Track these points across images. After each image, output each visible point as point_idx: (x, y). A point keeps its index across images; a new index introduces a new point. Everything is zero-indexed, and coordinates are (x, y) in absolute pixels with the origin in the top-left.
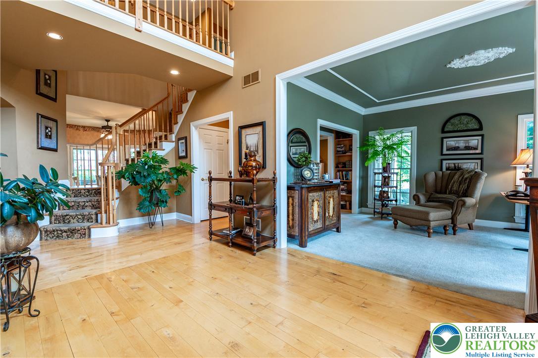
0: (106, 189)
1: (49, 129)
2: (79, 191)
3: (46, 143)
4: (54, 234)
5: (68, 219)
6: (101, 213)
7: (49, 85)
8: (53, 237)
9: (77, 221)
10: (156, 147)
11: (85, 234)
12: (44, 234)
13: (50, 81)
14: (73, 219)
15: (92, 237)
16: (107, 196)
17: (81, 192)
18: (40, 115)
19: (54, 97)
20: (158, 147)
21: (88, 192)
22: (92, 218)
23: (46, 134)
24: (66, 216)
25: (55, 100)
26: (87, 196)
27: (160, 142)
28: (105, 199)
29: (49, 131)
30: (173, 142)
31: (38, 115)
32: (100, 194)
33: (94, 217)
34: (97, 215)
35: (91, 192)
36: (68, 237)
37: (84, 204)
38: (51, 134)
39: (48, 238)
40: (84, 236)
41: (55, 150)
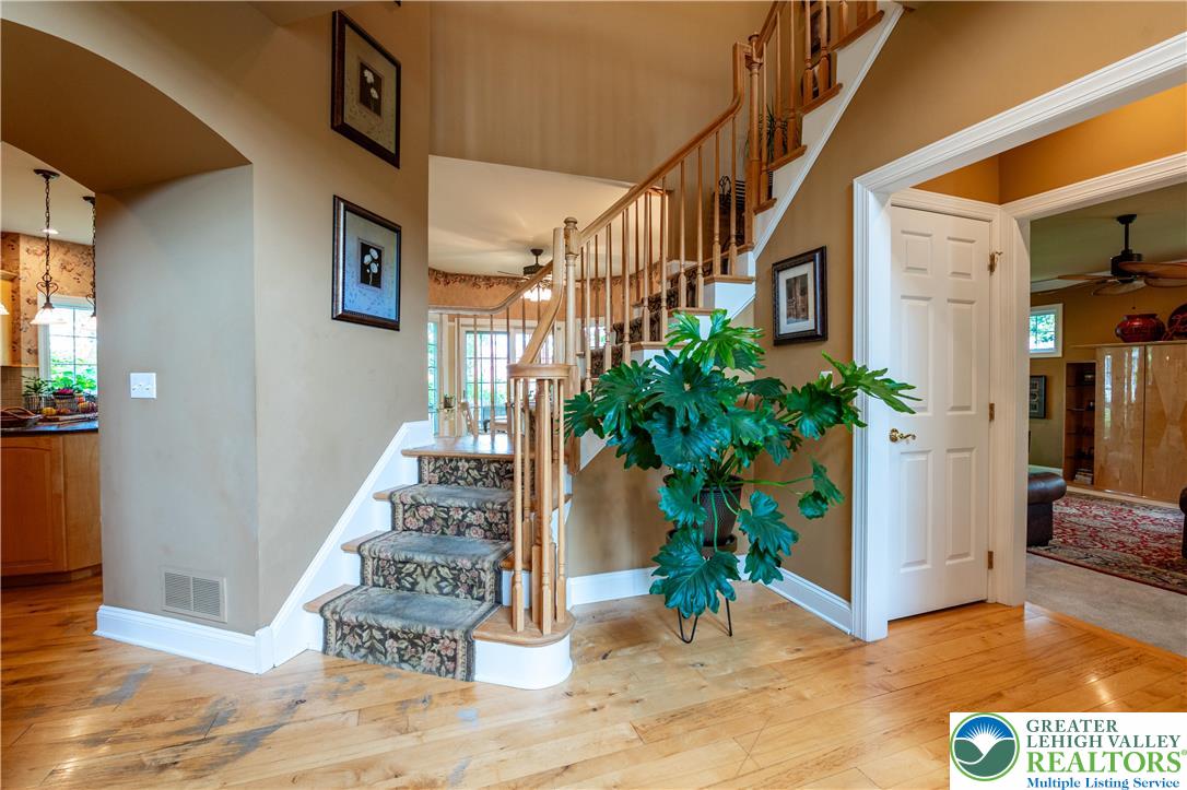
0: (533, 462)
1: (374, 254)
2: (453, 464)
3: (362, 299)
4: (361, 637)
5: (410, 575)
6: (512, 567)
7: (376, 107)
8: (358, 647)
9: (437, 585)
10: (692, 303)
11: (453, 659)
12: (333, 631)
13: (379, 94)
14: (426, 578)
15: (476, 677)
16: (533, 486)
17: (457, 469)
18: (343, 201)
19: (393, 151)
20: (701, 304)
21: (479, 470)
22: (481, 584)
23: (364, 267)
24: (405, 562)
25: (393, 159)
26: (476, 481)
27: (706, 283)
28: (527, 503)
29: (373, 260)
30: (748, 281)
31: (336, 199)
32: (512, 479)
33: (488, 578)
34: (498, 573)
35: (485, 469)
36: (402, 661)
37: (464, 516)
38: (379, 269)
39: (346, 650)
40: (450, 665)
41: (393, 326)
